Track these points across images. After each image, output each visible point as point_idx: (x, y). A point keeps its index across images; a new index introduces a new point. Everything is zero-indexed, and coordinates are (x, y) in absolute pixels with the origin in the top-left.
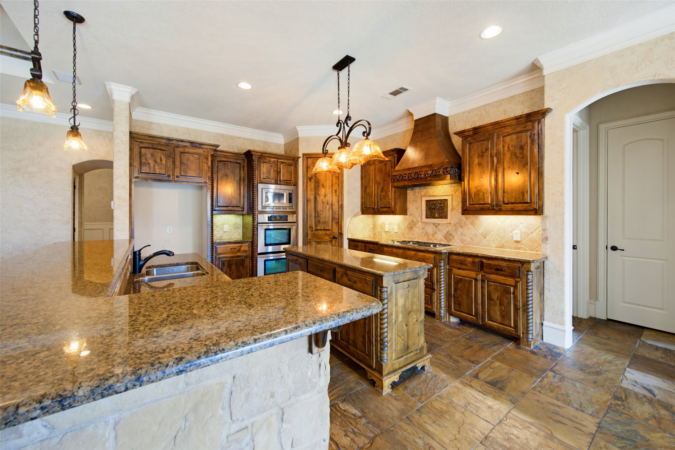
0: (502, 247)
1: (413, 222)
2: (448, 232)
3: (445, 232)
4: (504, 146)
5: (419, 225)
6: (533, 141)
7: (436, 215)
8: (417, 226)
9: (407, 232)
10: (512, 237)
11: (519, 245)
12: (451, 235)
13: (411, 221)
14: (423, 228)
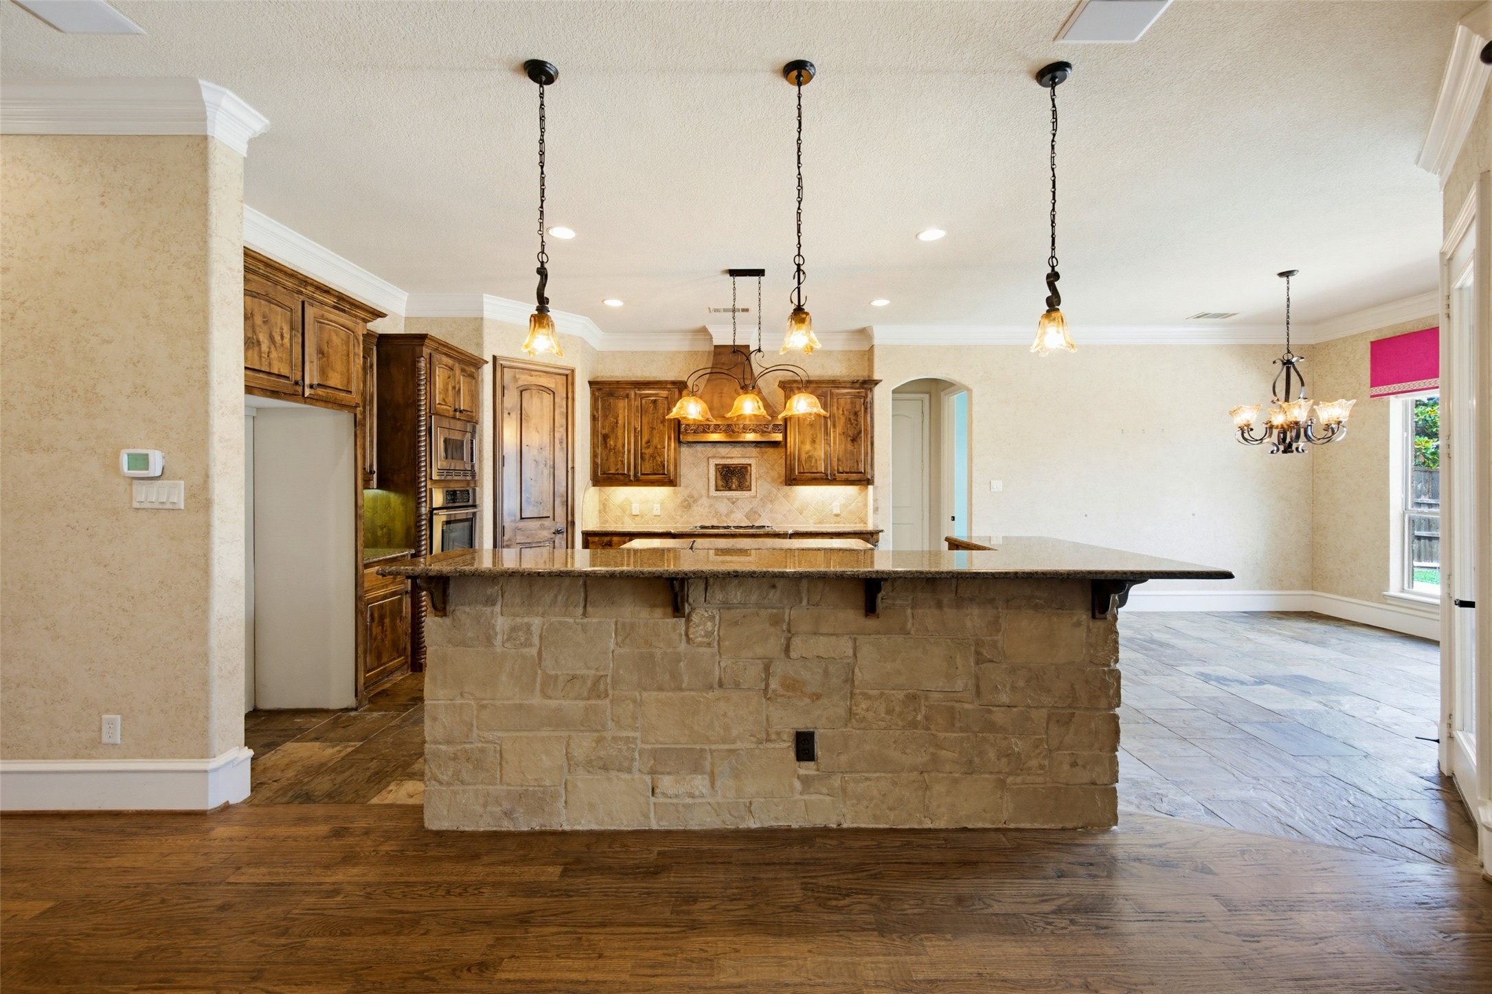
0: (820, 523)
1: (691, 496)
2: (752, 509)
3: (747, 509)
4: (838, 408)
5: (704, 501)
6: (866, 409)
7: (734, 486)
8: (700, 502)
9: (680, 513)
10: (832, 511)
11: (839, 519)
12: (756, 512)
13: (688, 496)
14: (711, 506)
